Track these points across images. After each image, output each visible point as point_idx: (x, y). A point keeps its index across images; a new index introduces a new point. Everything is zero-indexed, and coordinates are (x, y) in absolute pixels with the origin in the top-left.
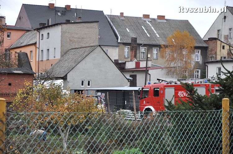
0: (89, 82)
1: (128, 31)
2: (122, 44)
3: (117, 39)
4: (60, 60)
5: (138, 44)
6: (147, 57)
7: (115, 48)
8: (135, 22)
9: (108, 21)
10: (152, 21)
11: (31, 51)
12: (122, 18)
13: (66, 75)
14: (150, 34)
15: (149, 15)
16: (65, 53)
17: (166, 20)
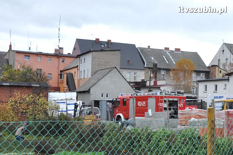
0: (107, 94)
1: (153, 59)
2: (147, 68)
3: (144, 65)
4: (90, 79)
5: (159, 68)
6: (150, 77)
7: (142, 71)
8: (158, 53)
9: (139, 52)
10: (171, 52)
11: (75, 72)
12: (149, 50)
13: (90, 89)
14: (168, 61)
15: (169, 48)
16: (95, 73)
17: (181, 51)
